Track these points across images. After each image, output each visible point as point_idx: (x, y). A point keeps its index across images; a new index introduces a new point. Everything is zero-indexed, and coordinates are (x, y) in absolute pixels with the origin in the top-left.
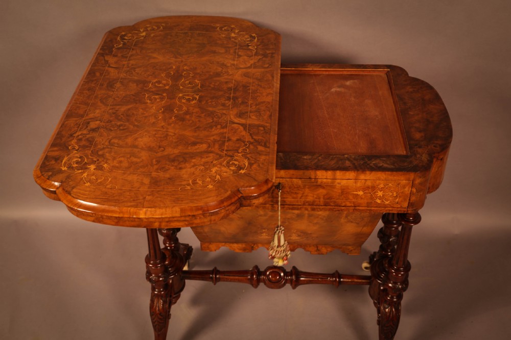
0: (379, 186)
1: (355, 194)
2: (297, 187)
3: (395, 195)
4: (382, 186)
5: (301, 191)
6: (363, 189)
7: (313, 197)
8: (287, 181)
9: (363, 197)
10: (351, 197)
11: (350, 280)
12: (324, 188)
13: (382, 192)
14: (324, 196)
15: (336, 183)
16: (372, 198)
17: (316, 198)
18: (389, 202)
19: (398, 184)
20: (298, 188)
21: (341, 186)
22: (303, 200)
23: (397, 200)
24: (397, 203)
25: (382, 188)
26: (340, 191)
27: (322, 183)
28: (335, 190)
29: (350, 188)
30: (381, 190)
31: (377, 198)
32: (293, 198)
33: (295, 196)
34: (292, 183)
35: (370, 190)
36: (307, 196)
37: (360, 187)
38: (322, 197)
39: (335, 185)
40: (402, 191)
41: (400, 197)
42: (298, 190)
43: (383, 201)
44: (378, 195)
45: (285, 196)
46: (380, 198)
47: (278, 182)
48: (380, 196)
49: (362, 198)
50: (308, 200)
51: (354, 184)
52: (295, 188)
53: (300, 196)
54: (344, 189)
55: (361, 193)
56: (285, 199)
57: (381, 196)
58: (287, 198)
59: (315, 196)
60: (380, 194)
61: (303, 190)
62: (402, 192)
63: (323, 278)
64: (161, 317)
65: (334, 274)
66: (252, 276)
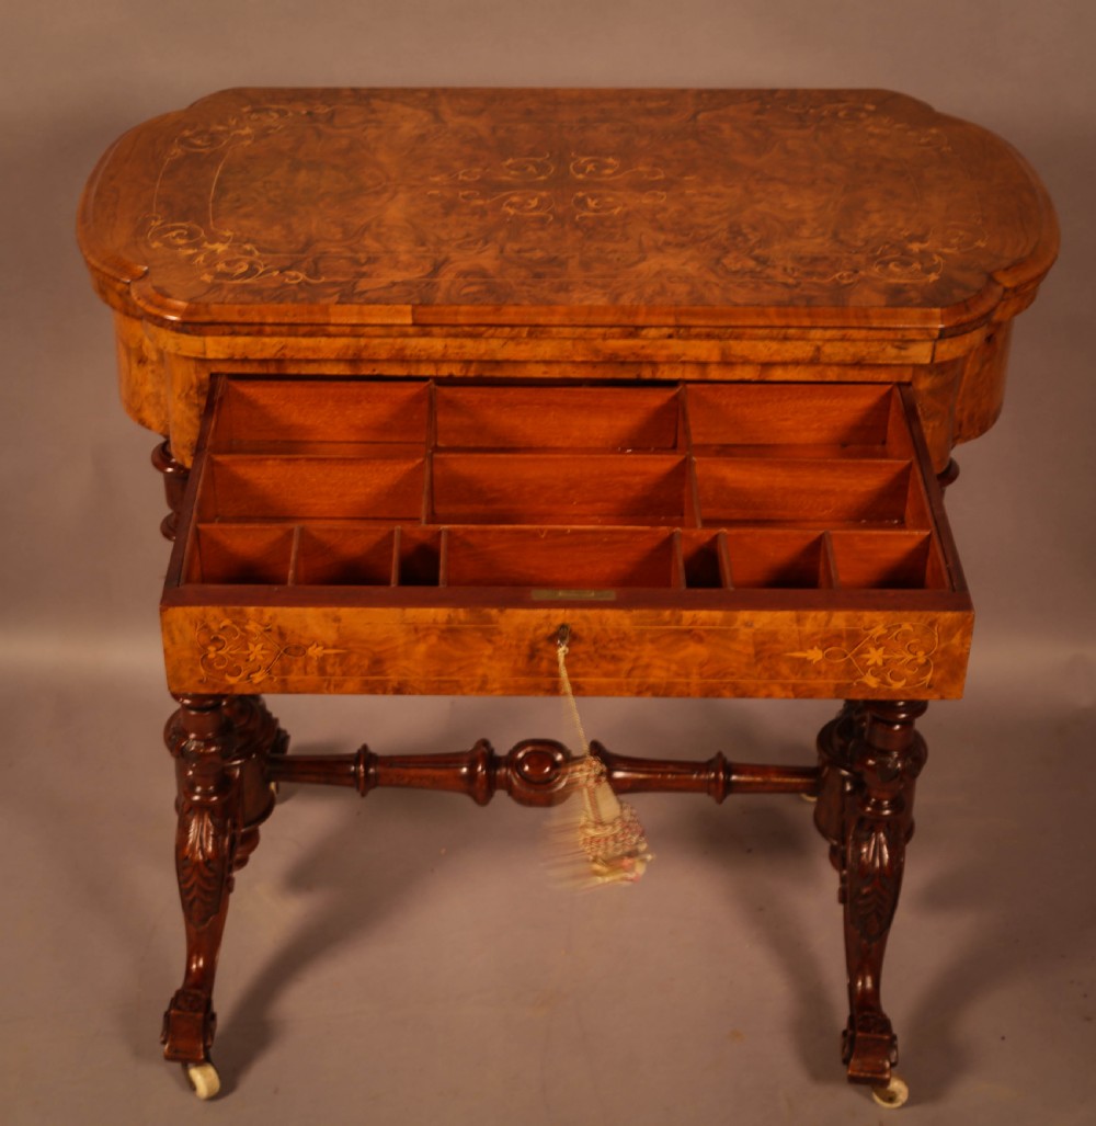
0: (871, 632)
1: (798, 659)
2: (618, 639)
3: (921, 659)
4: (879, 630)
5: (631, 651)
6: (823, 641)
7: (668, 669)
8: (585, 618)
9: (823, 667)
10: (785, 669)
11: (759, 779)
12: (700, 640)
13: (881, 650)
14: (702, 665)
15: (738, 625)
16: (850, 671)
17: (678, 675)
18: (903, 682)
19: (932, 624)
20: (622, 638)
21: (754, 634)
22: (637, 681)
23: (929, 677)
24: (930, 687)
25: (879, 638)
26: (751, 650)
27: (693, 623)
28: (736, 646)
29: (781, 638)
30: (879, 643)
31: (865, 672)
32: (606, 675)
33: (611, 667)
34: (601, 622)
35: (844, 644)
36: (648, 666)
37: (813, 634)
38: (695, 670)
39: (736, 630)
40: (943, 645)
41: (937, 666)
42: (622, 647)
43: (884, 682)
44: (870, 663)
45: (579, 668)
46: (877, 671)
47: (558, 622)
48: (875, 664)
49: (819, 673)
50: (652, 680)
51: (795, 627)
52: (611, 640)
53: (626, 666)
54: (763, 643)
55: (815, 655)
56: (580, 680)
57: (880, 663)
58: (585, 675)
59: (674, 667)
60: (875, 656)
61: (637, 648)
62: (944, 652)
63: (678, 773)
64: (210, 874)
65: (711, 762)
66: (472, 768)
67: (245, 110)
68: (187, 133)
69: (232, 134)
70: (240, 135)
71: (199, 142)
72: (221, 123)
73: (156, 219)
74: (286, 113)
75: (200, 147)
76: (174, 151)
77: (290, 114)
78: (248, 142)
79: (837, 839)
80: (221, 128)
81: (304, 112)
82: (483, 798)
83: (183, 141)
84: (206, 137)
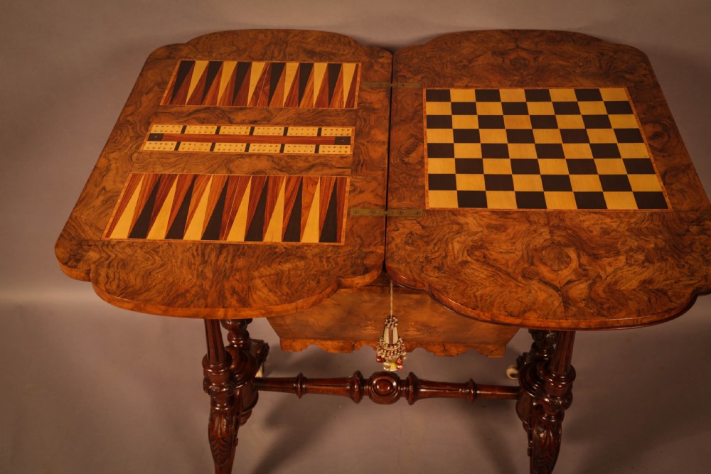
11: (490, 393)
63: (451, 390)
64: (225, 444)
65: (467, 383)
66: (352, 386)
79: (527, 421)
82: (358, 400)
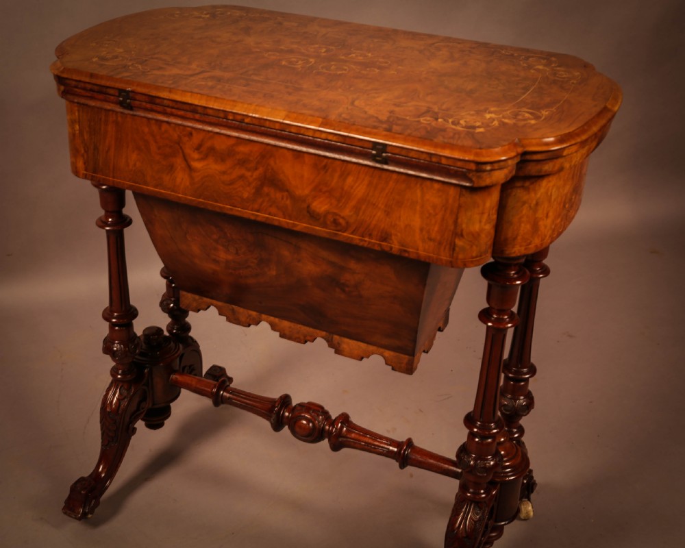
67: (481, 130)
68: (533, 122)
69: (501, 116)
70: (495, 114)
71: (527, 115)
72: (505, 124)
73: (573, 83)
74: (453, 123)
75: (528, 112)
76: (547, 113)
77: (450, 121)
78: (492, 109)
80: (506, 121)
81: (440, 120)
83: (537, 118)
84: (520, 117)
